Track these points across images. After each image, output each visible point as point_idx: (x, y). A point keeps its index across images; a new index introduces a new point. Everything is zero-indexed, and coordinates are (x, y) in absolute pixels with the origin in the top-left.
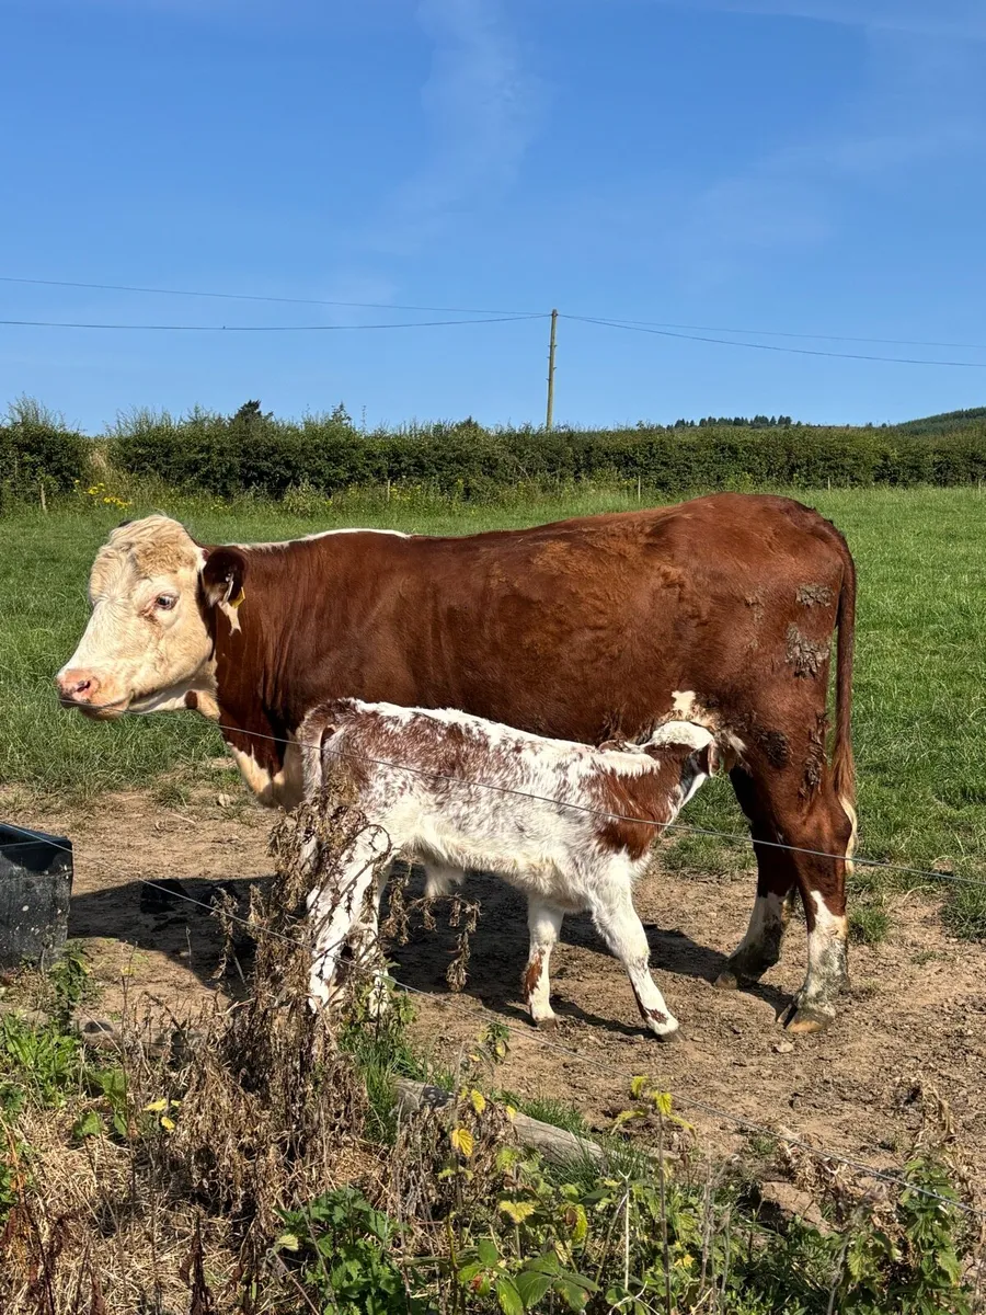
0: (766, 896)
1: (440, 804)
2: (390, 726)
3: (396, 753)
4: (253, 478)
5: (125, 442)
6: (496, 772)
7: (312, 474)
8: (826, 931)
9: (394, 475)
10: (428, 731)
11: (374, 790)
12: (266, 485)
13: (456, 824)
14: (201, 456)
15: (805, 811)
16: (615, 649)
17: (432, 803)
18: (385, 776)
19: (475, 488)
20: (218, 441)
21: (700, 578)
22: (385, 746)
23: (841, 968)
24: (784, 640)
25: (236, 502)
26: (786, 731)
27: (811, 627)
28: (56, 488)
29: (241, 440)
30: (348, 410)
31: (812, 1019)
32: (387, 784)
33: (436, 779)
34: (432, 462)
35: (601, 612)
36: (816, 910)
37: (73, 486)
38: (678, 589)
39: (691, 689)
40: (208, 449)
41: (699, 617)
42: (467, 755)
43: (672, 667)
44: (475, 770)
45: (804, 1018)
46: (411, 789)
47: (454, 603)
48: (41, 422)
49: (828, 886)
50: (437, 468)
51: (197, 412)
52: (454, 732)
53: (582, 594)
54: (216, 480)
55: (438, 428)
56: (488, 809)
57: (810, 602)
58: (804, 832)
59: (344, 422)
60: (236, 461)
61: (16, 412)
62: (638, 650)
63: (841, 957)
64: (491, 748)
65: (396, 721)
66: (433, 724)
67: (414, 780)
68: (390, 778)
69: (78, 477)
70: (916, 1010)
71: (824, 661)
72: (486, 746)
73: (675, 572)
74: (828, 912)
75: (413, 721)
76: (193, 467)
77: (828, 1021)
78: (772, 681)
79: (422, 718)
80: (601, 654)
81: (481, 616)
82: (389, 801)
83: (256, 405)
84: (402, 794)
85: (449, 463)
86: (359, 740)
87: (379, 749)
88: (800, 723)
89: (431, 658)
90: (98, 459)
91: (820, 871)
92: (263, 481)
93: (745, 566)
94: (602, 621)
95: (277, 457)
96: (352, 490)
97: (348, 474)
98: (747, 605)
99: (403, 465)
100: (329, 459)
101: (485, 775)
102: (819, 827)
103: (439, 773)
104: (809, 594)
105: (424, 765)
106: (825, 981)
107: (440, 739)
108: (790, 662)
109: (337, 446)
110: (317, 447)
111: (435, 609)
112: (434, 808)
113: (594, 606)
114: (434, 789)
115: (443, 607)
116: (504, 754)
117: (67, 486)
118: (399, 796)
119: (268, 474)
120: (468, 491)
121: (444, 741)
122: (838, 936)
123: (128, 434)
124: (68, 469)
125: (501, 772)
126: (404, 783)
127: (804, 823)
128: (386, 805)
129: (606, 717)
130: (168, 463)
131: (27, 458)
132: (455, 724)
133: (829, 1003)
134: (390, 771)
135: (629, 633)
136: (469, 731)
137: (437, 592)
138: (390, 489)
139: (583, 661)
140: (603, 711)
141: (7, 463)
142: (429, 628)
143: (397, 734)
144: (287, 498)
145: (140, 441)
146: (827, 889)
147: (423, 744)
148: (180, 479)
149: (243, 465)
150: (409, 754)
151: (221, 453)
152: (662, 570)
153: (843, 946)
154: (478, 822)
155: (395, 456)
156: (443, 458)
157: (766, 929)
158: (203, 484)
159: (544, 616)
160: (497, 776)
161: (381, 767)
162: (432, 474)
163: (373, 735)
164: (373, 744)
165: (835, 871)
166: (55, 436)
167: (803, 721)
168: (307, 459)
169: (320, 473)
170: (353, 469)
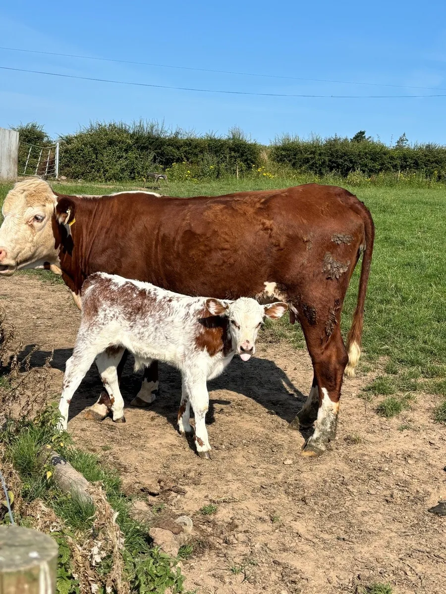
0: (315, 387)
1: (132, 327)
2: (113, 287)
3: (113, 300)
4: (334, 167)
5: (277, 148)
6: (158, 312)
7: (363, 166)
8: (326, 409)
9: (403, 168)
10: (130, 291)
11: (99, 317)
12: (340, 170)
13: (138, 336)
14: (310, 156)
15: (323, 347)
16: (232, 261)
17: (128, 326)
18: (105, 311)
19: (443, 176)
20: (319, 149)
21: (281, 226)
22: (108, 295)
23: (331, 428)
24: (322, 261)
25: (325, 177)
26: (317, 307)
27: (339, 254)
28: (244, 168)
29: (330, 149)
30: (407, 137)
31: (312, 450)
32: (105, 314)
33: (131, 314)
34: (423, 162)
35: (227, 241)
36: (323, 397)
37: (252, 167)
38: (270, 231)
39: (274, 281)
40: (313, 153)
41: (279, 245)
42: (146, 305)
43: (263, 269)
44: (148, 311)
45: (309, 450)
46: (117, 318)
47: (166, 232)
48: (241, 138)
49: (330, 386)
50: (425, 166)
51: (336, 135)
52: (143, 293)
53: (220, 233)
54: (316, 167)
55: (428, 146)
56: (153, 329)
57: (339, 242)
58: (321, 358)
59: (405, 142)
60: (327, 159)
61: (230, 133)
62: (244, 260)
63: (332, 423)
64: (157, 301)
65: (116, 285)
66: (134, 288)
67: (119, 314)
68: (107, 312)
69: (254, 163)
70: (373, 454)
71: (344, 273)
72: (155, 300)
73: (268, 223)
74: (329, 399)
75: (124, 286)
76: (307, 161)
77: (321, 453)
78: (313, 281)
79: (129, 285)
80: (224, 262)
81: (174, 238)
82: (105, 323)
83: (363, 133)
84: (111, 320)
85: (432, 163)
86: (97, 292)
87: (105, 297)
88: (324, 303)
89: (153, 257)
90: (264, 156)
91: (327, 378)
92: (339, 168)
93: (305, 221)
94: (227, 246)
95: (346, 158)
96: (381, 174)
97: (380, 167)
98: (303, 241)
99: (408, 163)
100: (371, 159)
101: (152, 314)
102: (330, 357)
103: (132, 312)
104: (339, 238)
105: (125, 307)
106: (322, 432)
107: (135, 295)
108: (325, 272)
109: (375, 153)
110: (366, 153)
111: (158, 233)
112: (129, 328)
113: (224, 239)
114: (129, 319)
115: (161, 234)
116: (163, 303)
117: (249, 167)
118: (110, 321)
119: (341, 165)
120: (439, 177)
121: (137, 297)
122: (333, 412)
123: (280, 144)
124: (250, 160)
125: (159, 312)
126: (114, 315)
127: (322, 353)
128: (103, 324)
129: (227, 293)
130: (295, 159)
131: (233, 154)
132: (144, 289)
133: (322, 444)
134: (108, 308)
135: (240, 252)
136: (149, 293)
137: (161, 225)
138: (399, 174)
139: (216, 265)
140: (226, 290)
141: (224, 156)
142: (154, 243)
143: (115, 291)
144: (348, 177)
145: (284, 148)
146: (330, 388)
147: (126, 297)
148: (301, 166)
149: (330, 161)
150: (119, 301)
151: (320, 155)
152: (262, 222)
153: (335, 417)
154: (148, 335)
155: (405, 158)
156: (429, 160)
157: (312, 403)
158: (311, 169)
159: (200, 242)
160: (157, 314)
161: (104, 306)
162: (422, 168)
163: (103, 290)
164: (102, 294)
165: (335, 379)
166: (246, 145)
167: (327, 302)
168: (360, 159)
169: (366, 166)
170: (382, 164)
